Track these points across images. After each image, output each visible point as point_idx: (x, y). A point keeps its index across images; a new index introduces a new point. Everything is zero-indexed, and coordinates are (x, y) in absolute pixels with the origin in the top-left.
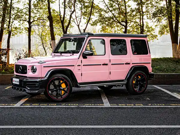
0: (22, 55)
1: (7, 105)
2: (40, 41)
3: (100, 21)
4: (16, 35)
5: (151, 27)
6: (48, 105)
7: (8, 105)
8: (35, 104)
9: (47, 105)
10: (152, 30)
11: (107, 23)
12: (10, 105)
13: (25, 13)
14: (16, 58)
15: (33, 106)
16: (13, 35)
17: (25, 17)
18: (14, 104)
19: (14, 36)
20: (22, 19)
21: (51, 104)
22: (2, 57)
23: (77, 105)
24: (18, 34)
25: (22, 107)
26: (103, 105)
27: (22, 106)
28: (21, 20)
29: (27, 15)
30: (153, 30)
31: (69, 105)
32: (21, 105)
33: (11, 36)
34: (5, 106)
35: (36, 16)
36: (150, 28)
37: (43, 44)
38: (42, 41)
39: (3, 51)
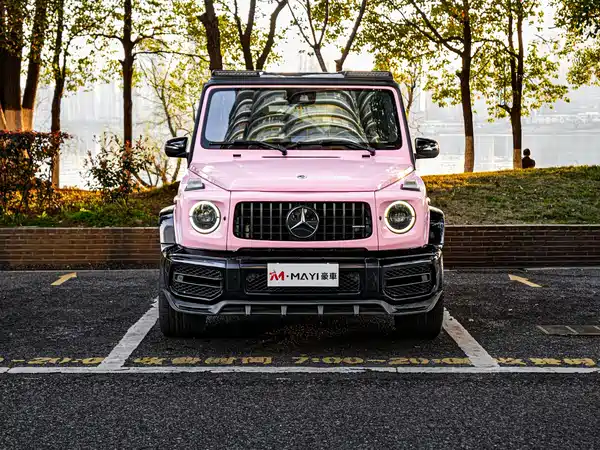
0: (110, 157)
1: (69, 364)
2: (158, 110)
3: (371, 38)
4: (80, 89)
5: (545, 60)
6: (238, 363)
7: (75, 365)
8: (182, 360)
9: (234, 364)
10: (548, 69)
11: (393, 43)
12: (81, 364)
13: (110, 11)
14: (90, 166)
15: (179, 370)
16: (70, 88)
17: (112, 25)
18: (97, 360)
19: (73, 92)
20: (100, 31)
21: (253, 360)
22: (39, 163)
23: (359, 365)
24: (87, 83)
25: (132, 375)
26: (465, 360)
27: (133, 370)
28: (97, 36)
29: (119, 19)
30: (554, 69)
31: (327, 360)
32: (128, 363)
33: (65, 92)
34: (62, 370)
35: (148, 22)
36: (540, 63)
37: (169, 118)
38: (166, 109)
39: (40, 142)
